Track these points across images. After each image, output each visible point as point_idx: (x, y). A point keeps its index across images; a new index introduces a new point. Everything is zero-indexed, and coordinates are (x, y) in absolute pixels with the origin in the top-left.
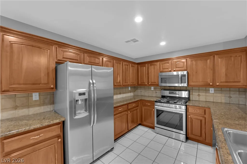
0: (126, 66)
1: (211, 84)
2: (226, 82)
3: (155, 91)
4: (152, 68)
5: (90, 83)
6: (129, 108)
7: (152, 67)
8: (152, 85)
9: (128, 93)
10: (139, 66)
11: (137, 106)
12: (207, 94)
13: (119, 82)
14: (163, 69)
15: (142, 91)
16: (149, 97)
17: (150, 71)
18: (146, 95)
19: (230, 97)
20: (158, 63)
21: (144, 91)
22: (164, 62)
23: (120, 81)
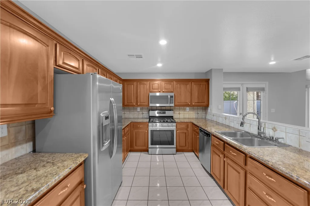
1: (190, 104)
2: (198, 103)
3: (142, 112)
4: (141, 87)
6: (125, 132)
11: (129, 130)
12: (185, 112)
14: (153, 89)
15: (125, 112)
16: (134, 119)
17: (139, 91)
18: (132, 117)
19: (198, 113)
20: (148, 83)
21: (128, 113)
22: (154, 82)
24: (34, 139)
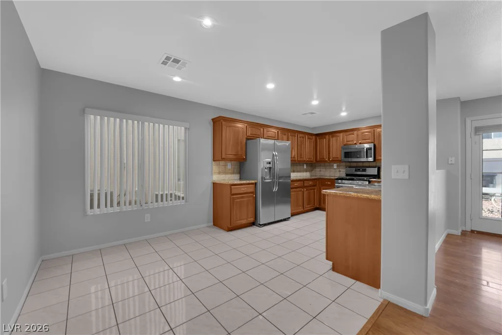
0: (302, 139)
3: (338, 170)
4: (333, 140)
5: (273, 154)
6: (305, 185)
7: (334, 138)
8: (334, 161)
9: (303, 171)
10: (318, 138)
11: (315, 186)
13: (294, 157)
14: (347, 141)
15: (322, 170)
17: (331, 144)
18: (327, 175)
20: (341, 134)
21: (324, 170)
22: (348, 133)
23: (295, 155)
24: (240, 174)
